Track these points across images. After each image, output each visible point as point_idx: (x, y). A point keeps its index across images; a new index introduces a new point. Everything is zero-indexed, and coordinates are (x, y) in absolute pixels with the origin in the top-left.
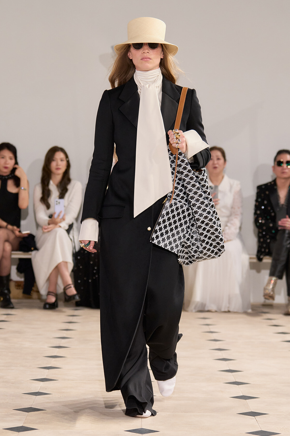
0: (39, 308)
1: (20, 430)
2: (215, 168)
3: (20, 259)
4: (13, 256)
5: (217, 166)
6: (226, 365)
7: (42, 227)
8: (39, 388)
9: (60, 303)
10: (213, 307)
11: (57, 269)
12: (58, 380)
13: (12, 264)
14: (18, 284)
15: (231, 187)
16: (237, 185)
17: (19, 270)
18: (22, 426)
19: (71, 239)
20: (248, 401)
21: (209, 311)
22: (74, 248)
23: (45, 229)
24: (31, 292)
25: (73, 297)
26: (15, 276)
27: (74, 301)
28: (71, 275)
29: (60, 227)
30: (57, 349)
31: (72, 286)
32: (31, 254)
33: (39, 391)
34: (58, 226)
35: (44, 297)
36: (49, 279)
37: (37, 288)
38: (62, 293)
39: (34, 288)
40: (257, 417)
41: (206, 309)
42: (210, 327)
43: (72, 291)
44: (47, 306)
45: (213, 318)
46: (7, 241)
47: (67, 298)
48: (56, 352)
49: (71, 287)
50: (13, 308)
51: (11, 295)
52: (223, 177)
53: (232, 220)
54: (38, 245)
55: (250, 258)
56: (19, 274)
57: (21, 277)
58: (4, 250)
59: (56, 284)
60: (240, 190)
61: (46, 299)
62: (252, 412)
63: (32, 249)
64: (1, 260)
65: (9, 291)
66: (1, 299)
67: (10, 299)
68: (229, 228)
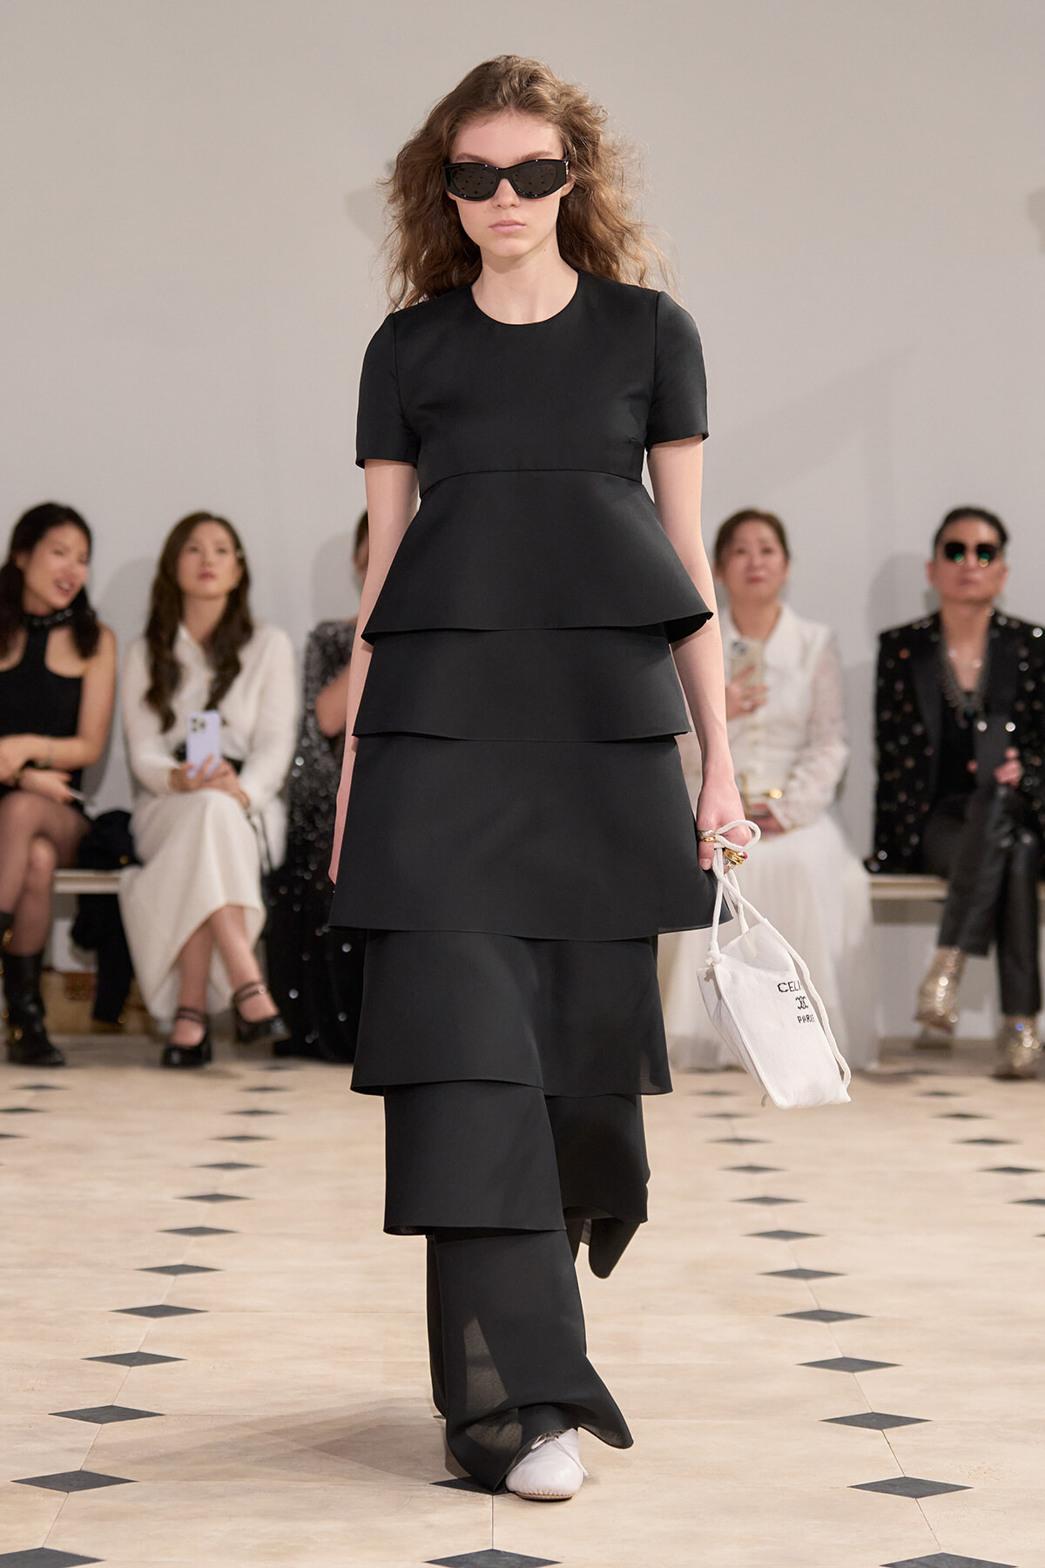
0: (148, 1064)
1: (71, 1485)
2: (752, 580)
3: (84, 899)
5: (761, 573)
6: (785, 1255)
8: (142, 1339)
9: (220, 1046)
11: (210, 931)
12: (205, 1311)
13: (55, 914)
14: (73, 984)
15: (806, 649)
17: (80, 937)
18: (80, 1471)
19: (254, 827)
20: (860, 1376)
21: (730, 1068)
22: (267, 856)
24: (119, 1012)
25: (264, 1026)
27: (267, 1041)
28: (256, 951)
30: (207, 1205)
31: (262, 989)
32: (116, 880)
33: (141, 1351)
35: (165, 1027)
36: (180, 962)
38: (225, 1012)
39: (132, 1000)
40: (892, 1433)
42: (736, 1121)
43: (263, 1006)
44: (176, 1057)
45: (745, 1094)
46: (41, 834)
48: (204, 1214)
49: (256, 993)
50: (59, 1064)
51: (50, 1022)
52: (778, 615)
54: (142, 848)
56: (79, 951)
57: (86, 962)
59: (206, 980)
61: (172, 1034)
62: (873, 1413)
63: (123, 860)
64: (19, 902)
65: (42, 1011)
66: (13, 1034)
67: (44, 1032)
68: (803, 786)
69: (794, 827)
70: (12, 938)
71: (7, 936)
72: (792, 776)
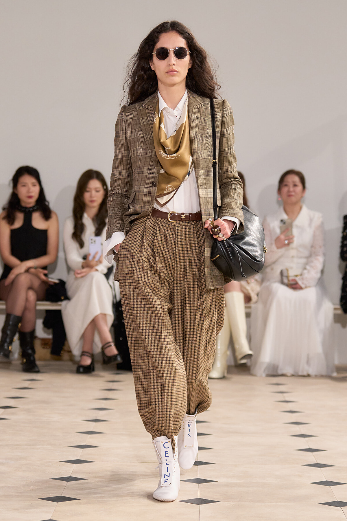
0: (71, 372)
2: (290, 196)
3: (48, 312)
4: (39, 308)
5: (293, 194)
6: (304, 443)
7: (74, 271)
8: (71, 472)
9: (97, 366)
10: (289, 371)
11: (94, 324)
12: (94, 462)
13: (37, 317)
14: (45, 342)
15: (311, 220)
16: (318, 217)
17: (47, 325)
18: (50, 520)
19: (111, 286)
20: (333, 487)
21: (283, 375)
22: (115, 297)
23: (79, 274)
24: (61, 352)
25: (113, 358)
26: (41, 332)
28: (110, 331)
29: (97, 270)
31: (113, 344)
33: (71, 476)
34: (94, 269)
35: (78, 359)
36: (83, 337)
37: (69, 347)
39: (65, 348)
41: (280, 372)
42: (285, 395)
43: (113, 350)
44: (81, 370)
45: (288, 384)
46: (30, 288)
47: (106, 359)
48: (93, 427)
49: (111, 346)
50: (38, 372)
51: (37, 356)
52: (301, 208)
53: (312, 262)
54: (70, 293)
55: (335, 309)
56: (46, 329)
57: (49, 334)
58: (27, 300)
59: (93, 341)
60: (322, 223)
61: (80, 361)
62: (337, 501)
63: (62, 298)
64: (23, 313)
65: (34, 351)
66: (23, 361)
67: (34, 360)
68: (309, 272)
69: (306, 287)
70: (21, 325)
71: (20, 325)
72: (305, 269)
